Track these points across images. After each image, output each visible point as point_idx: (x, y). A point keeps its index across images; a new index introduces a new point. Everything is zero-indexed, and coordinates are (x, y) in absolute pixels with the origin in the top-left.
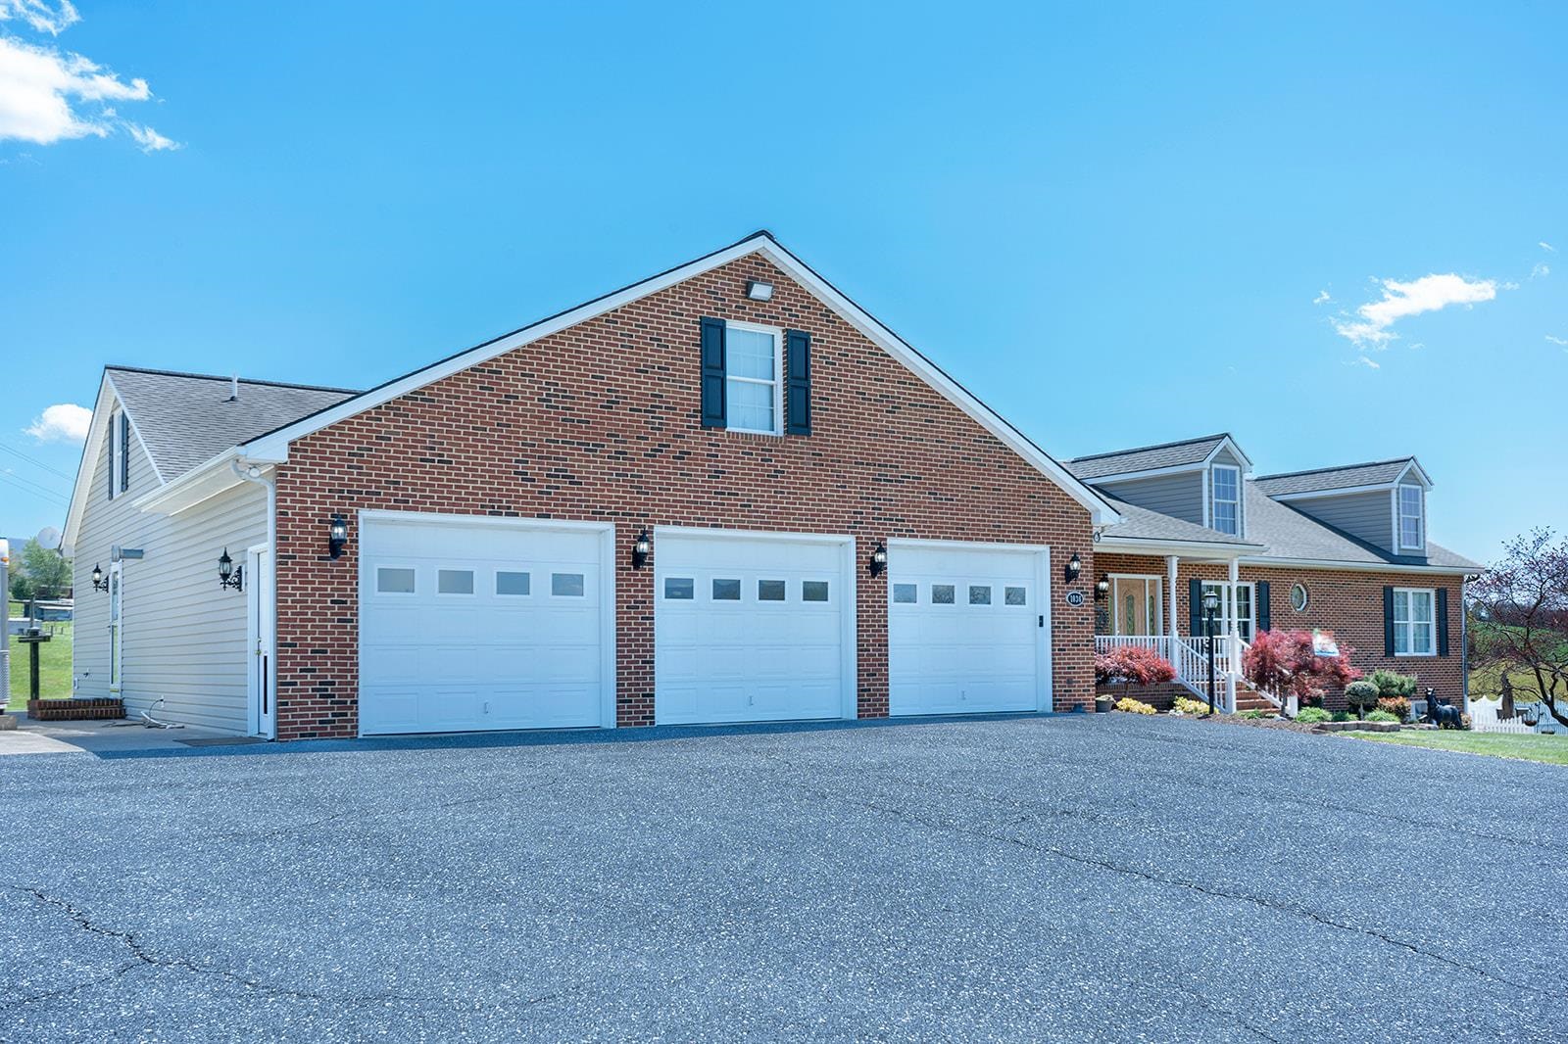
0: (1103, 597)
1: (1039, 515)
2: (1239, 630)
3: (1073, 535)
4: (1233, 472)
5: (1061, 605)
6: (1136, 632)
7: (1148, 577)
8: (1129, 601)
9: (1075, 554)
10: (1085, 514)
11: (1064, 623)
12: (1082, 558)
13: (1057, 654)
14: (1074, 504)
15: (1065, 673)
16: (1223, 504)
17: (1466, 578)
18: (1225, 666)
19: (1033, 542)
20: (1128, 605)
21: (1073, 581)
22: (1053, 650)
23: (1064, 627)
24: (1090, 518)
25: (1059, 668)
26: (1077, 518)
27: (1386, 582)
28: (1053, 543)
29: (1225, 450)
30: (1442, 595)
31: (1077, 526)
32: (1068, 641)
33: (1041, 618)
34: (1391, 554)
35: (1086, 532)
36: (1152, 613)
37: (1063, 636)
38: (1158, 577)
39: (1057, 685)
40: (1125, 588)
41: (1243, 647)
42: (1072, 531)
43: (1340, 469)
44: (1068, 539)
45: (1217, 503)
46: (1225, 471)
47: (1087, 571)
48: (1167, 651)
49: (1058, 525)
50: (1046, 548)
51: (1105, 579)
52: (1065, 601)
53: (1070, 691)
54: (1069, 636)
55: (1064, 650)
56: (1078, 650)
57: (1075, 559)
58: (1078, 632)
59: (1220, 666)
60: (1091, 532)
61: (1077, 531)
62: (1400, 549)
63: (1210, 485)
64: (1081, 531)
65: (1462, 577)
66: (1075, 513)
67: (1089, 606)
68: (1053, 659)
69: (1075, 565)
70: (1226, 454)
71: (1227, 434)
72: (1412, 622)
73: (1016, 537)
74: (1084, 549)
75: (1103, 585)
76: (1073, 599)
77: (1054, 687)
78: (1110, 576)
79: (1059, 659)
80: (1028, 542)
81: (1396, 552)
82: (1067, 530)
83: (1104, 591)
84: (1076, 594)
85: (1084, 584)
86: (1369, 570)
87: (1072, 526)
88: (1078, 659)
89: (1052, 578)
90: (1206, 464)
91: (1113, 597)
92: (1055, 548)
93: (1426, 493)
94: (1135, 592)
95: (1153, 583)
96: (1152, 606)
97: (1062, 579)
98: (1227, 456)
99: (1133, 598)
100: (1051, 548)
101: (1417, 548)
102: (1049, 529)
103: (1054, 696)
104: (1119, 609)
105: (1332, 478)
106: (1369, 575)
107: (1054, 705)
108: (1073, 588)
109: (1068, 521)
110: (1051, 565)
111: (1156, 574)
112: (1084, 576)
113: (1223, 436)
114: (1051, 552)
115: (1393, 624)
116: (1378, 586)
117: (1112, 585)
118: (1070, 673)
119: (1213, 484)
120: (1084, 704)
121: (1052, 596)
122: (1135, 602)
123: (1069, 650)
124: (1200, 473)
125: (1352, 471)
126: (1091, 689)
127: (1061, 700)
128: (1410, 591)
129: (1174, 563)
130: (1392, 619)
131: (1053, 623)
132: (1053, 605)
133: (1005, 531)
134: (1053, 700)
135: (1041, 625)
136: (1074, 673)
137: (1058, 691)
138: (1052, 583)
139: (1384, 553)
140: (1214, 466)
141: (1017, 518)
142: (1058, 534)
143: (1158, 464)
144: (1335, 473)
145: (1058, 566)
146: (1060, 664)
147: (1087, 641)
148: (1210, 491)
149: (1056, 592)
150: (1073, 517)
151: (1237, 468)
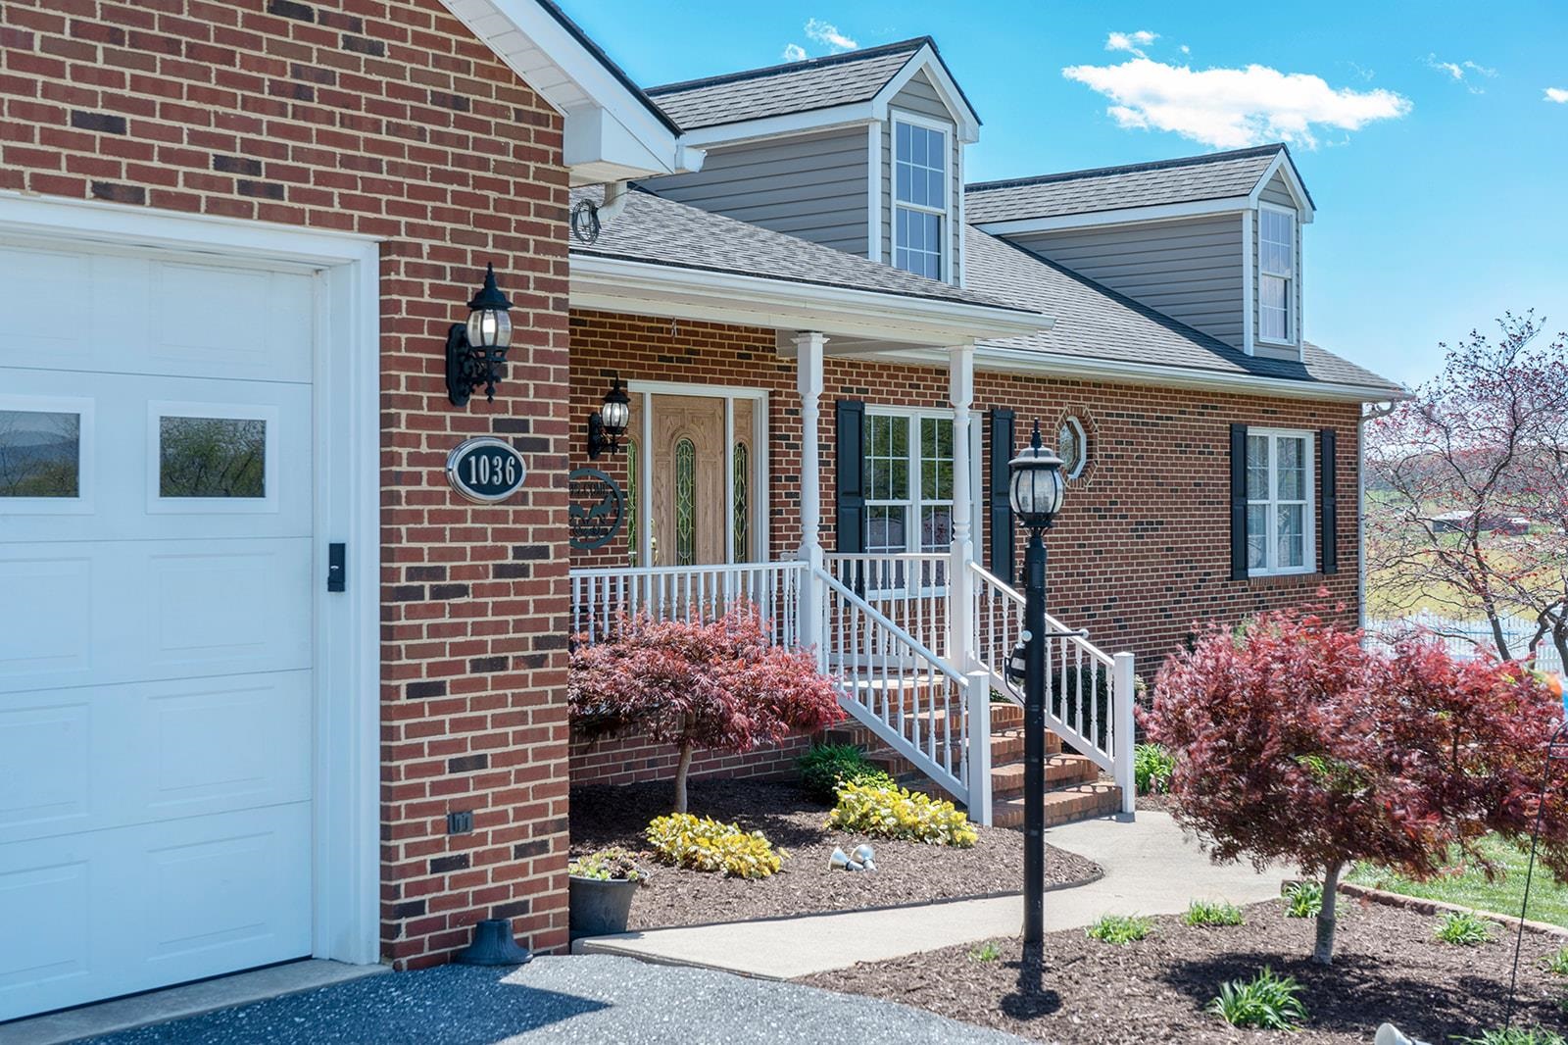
0: (614, 446)
1: (326, 97)
2: (972, 539)
3: (483, 202)
4: (939, 136)
5: (426, 498)
6: (700, 555)
7: (733, 393)
8: (685, 460)
9: (489, 279)
10: (538, 119)
11: (438, 573)
12: (523, 300)
13: (405, 712)
14: (492, 73)
15: (437, 788)
16: (913, 212)
17: (1366, 409)
18: (933, 633)
19: (295, 218)
20: (680, 467)
21: (479, 397)
22: (387, 693)
23: (437, 593)
24: (558, 141)
25: (412, 771)
26: (502, 130)
27: (1235, 415)
28: (394, 228)
29: (921, 79)
30: (1326, 443)
31: (501, 167)
32: (456, 649)
33: (337, 553)
34: (1242, 353)
35: (543, 193)
36: (742, 489)
37: (435, 631)
38: (759, 394)
39: (401, 843)
40: (671, 422)
41: (985, 586)
42: (480, 183)
43: (1124, 170)
44: (459, 217)
45: (901, 211)
46: (920, 132)
47: (540, 356)
48: (780, 607)
49: (416, 153)
50: (358, 251)
51: (617, 396)
52: (443, 479)
53: (462, 862)
54: (459, 629)
55: (439, 689)
56: (498, 683)
57: (488, 300)
58: (499, 609)
59: (920, 634)
60: (562, 197)
61: (503, 187)
62: (1258, 344)
63: (887, 164)
64: (521, 189)
65: (1356, 407)
66: (495, 111)
67: (550, 499)
68: (387, 733)
69: (489, 327)
70: (924, 92)
71: (928, 40)
72: (1274, 500)
73: (209, 183)
74: (533, 265)
75: (614, 413)
76: (482, 469)
77: (387, 853)
78: (634, 386)
79: (411, 731)
80: (267, 214)
81: (1250, 350)
82: (462, 179)
83: (614, 429)
84: (491, 452)
85: (532, 408)
86: (1208, 387)
87: (483, 164)
88: (499, 721)
89: (386, 382)
90: (879, 108)
91: (639, 446)
92: (402, 249)
93: (1305, 227)
94: (698, 434)
95: (747, 408)
96: (742, 469)
97: (433, 386)
98: (921, 95)
99: (694, 450)
100: (385, 248)
101: (1283, 342)
102: (375, 166)
103: (388, 892)
104: (656, 478)
105: (1110, 189)
106: (1204, 399)
107: (387, 932)
108: (481, 425)
109: (462, 142)
110: (385, 325)
111: (754, 384)
112: (533, 374)
113: (917, 44)
114: (385, 268)
115: (1245, 507)
116: (1218, 422)
117: (637, 411)
118: (462, 785)
119: (894, 161)
120: (522, 907)
121: (387, 459)
122: (700, 457)
123: (458, 687)
124: (862, 132)
125: (1154, 173)
126: (550, 838)
127: (418, 908)
128: (1273, 435)
129: (816, 350)
130: (1245, 495)
131: (387, 575)
132: (388, 498)
133: (145, 152)
134: (385, 911)
135: (337, 582)
136: (482, 782)
137: (403, 871)
138: (386, 402)
139: (1231, 352)
140: (898, 116)
141: (213, 97)
142: (414, 191)
143: (757, 111)
144: (1114, 178)
145: (417, 327)
146: (417, 751)
147: (539, 643)
148: (887, 179)
149: (404, 441)
150: (484, 127)
151: (945, 127)
